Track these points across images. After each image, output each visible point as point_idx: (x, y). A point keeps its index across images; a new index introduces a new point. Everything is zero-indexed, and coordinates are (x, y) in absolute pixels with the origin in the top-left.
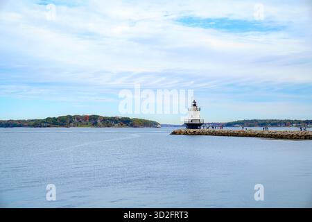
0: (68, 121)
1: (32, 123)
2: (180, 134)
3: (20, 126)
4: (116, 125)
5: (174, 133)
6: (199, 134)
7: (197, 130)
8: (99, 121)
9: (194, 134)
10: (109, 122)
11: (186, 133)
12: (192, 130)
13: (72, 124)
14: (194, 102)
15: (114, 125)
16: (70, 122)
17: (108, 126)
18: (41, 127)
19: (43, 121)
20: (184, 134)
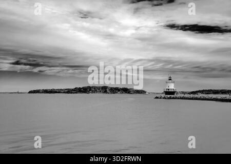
0: (89, 90)
1: (66, 91)
2: (161, 98)
3: (59, 92)
4: (119, 92)
5: (157, 98)
6: (173, 98)
7: (172, 96)
8: (108, 90)
9: (170, 98)
10: (114, 90)
11: (165, 98)
12: (169, 96)
13: (91, 92)
14: (170, 77)
15: (117, 93)
16: (90, 90)
17: (114, 93)
18: (71, 93)
19: (73, 90)
20: (163, 98)
